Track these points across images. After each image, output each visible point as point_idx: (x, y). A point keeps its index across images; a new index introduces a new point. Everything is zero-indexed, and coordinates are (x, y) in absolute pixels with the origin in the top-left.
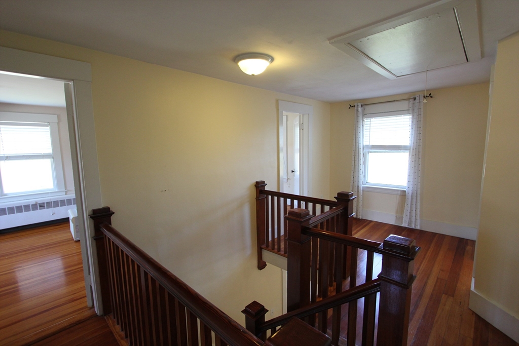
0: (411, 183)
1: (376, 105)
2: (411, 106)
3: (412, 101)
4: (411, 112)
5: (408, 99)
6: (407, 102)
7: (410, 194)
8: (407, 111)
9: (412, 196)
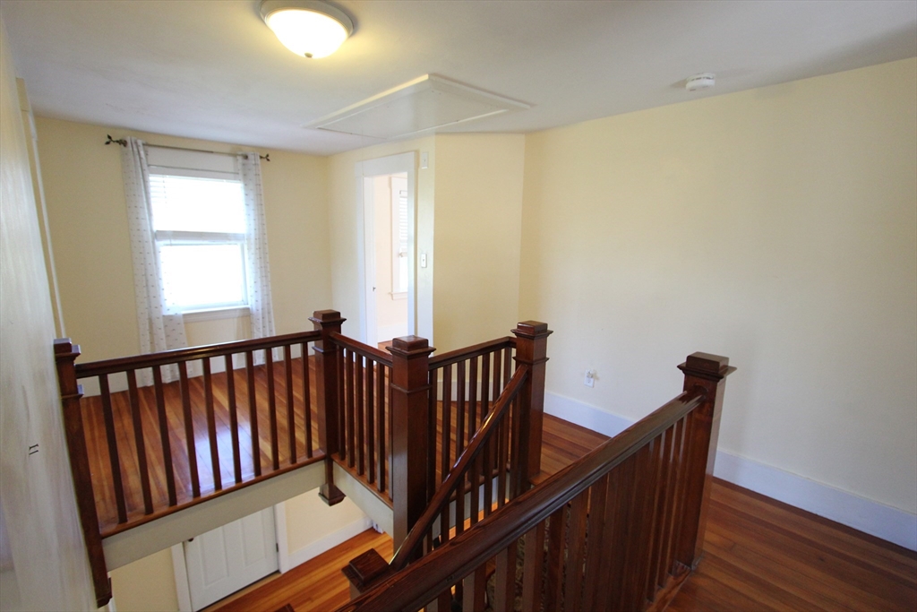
0: (260, 293)
1: (159, 150)
2: (240, 167)
3: (240, 158)
4: (241, 176)
5: (234, 155)
6: (230, 159)
7: (260, 311)
8: (232, 175)
9: (263, 314)
